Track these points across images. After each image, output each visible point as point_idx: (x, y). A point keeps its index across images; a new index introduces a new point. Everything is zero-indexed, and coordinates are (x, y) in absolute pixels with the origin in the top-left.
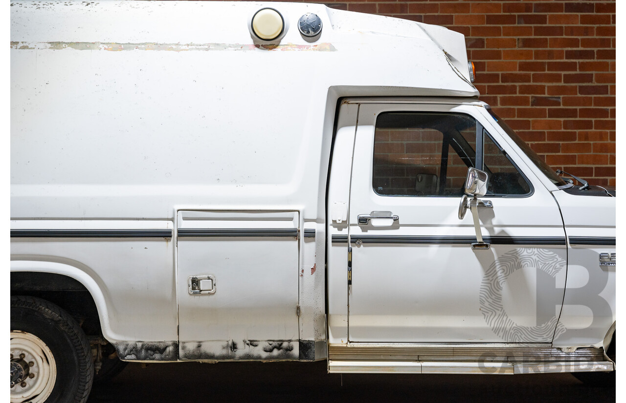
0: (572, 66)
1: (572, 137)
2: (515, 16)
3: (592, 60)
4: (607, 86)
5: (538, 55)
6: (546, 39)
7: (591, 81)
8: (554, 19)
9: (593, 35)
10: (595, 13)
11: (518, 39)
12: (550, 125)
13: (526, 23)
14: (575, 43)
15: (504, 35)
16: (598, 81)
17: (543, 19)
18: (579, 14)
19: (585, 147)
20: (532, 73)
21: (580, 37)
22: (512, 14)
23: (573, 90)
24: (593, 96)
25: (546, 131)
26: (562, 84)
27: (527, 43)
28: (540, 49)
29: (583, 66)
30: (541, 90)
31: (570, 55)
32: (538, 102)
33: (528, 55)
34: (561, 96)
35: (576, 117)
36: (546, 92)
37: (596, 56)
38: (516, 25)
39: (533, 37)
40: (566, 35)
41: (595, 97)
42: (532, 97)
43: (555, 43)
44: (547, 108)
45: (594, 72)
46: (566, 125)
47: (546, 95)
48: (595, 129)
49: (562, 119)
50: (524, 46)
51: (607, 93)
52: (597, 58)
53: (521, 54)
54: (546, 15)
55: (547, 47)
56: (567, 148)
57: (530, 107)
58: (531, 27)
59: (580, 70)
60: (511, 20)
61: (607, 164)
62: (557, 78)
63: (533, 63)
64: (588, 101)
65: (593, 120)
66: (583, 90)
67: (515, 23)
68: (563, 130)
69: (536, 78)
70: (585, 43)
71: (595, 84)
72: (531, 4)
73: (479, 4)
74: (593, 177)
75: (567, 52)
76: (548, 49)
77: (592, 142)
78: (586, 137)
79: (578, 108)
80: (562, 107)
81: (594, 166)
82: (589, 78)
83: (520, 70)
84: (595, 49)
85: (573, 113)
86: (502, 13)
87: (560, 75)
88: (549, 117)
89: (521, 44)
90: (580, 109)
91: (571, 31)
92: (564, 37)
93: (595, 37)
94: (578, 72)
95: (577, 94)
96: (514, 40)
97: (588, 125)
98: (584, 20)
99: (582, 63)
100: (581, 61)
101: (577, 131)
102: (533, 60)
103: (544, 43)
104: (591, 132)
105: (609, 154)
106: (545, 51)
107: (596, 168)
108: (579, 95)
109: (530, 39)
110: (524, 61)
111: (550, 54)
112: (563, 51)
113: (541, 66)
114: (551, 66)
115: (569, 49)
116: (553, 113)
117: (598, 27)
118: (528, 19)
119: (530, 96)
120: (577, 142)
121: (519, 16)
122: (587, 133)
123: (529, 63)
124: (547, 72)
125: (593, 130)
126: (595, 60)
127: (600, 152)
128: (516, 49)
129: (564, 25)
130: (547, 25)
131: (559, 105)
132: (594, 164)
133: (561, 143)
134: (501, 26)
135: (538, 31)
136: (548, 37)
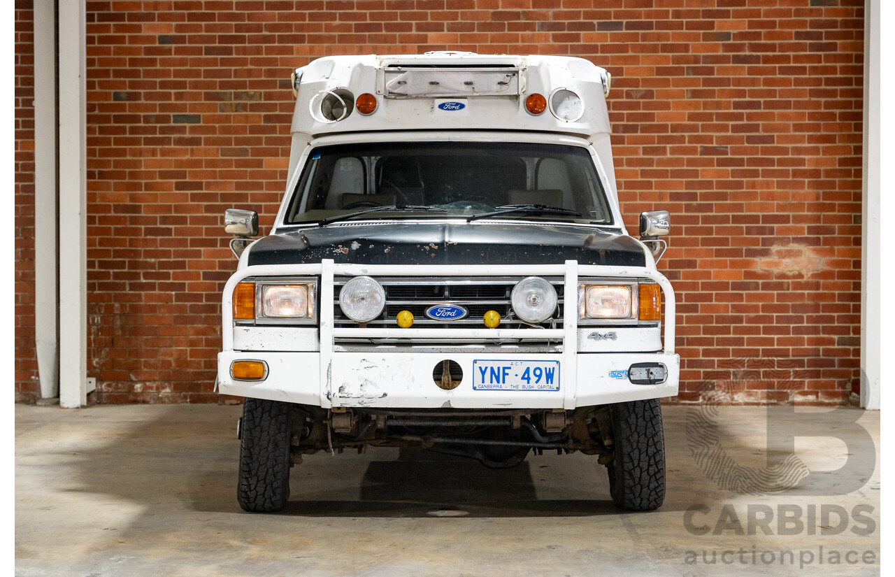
0: (740, 117)
1: (739, 185)
2: (683, 68)
3: (758, 111)
4: (773, 136)
5: (706, 105)
6: (714, 90)
7: (758, 131)
8: (721, 70)
9: (759, 86)
10: (761, 65)
11: (687, 90)
12: (718, 174)
13: (694, 75)
14: (741, 94)
15: (673, 86)
16: (764, 131)
17: (711, 71)
18: (746, 65)
19: (753, 196)
20: (700, 123)
21: (747, 88)
22: (681, 65)
23: (740, 140)
24: (760, 145)
25: (714, 180)
26: (730, 134)
27: (695, 94)
28: (709, 100)
29: (750, 117)
30: (710, 139)
31: (738, 105)
32: (707, 151)
33: (696, 106)
34: (729, 146)
35: (744, 166)
36: (714, 141)
37: (762, 106)
38: (685, 76)
39: (701, 88)
40: (734, 86)
41: (762, 147)
42: (701, 147)
43: (722, 93)
44: (715, 157)
45: (761, 122)
46: (734, 174)
47: (715, 145)
48: (762, 177)
49: (730, 168)
50: (693, 97)
51: (773, 143)
52: (764, 108)
53: (690, 105)
54: (714, 67)
55: (715, 98)
56: (735, 196)
57: (698, 156)
58: (699, 78)
59: (747, 120)
60: (679, 71)
61: (774, 211)
62: (725, 128)
63: (702, 113)
64: (755, 151)
65: (760, 168)
66: (750, 140)
67: (683, 75)
68: (731, 179)
69: (705, 128)
70: (752, 94)
71: (761, 133)
72: (700, 56)
73: (648, 56)
74: (761, 225)
75: (734, 102)
76: (716, 99)
77: (759, 191)
78: (753, 185)
79: (745, 157)
80: (730, 156)
81: (760, 214)
82: (756, 128)
83: (688, 120)
84: (762, 100)
85: (741, 162)
86: (671, 65)
87: (728, 125)
88: (718, 166)
89: (690, 95)
90: (747, 159)
91: (738, 82)
92: (732, 87)
93: (762, 88)
94: (745, 122)
95: (744, 144)
96: (683, 91)
97: (755, 174)
98: (751, 71)
99: (750, 113)
100: (748, 111)
101: (745, 180)
102: (702, 111)
103: (712, 94)
104: (757, 181)
105: (775, 202)
106: (714, 102)
107: (763, 216)
108: (746, 145)
109: (698, 90)
110: (693, 111)
111: (718, 105)
112: (730, 102)
113: (709, 117)
114: (720, 117)
115: (737, 100)
116: (721, 163)
117: (764, 79)
118: (696, 71)
119: (699, 145)
120: (744, 190)
121: (688, 68)
122: (754, 181)
123: (697, 114)
124: (715, 122)
125: (760, 179)
126: (762, 111)
127: (766, 200)
128: (685, 99)
129: (731, 77)
130: (715, 76)
131: (727, 154)
132: (760, 212)
133: (729, 191)
134: (670, 77)
135: (706, 82)
136: (716, 88)
